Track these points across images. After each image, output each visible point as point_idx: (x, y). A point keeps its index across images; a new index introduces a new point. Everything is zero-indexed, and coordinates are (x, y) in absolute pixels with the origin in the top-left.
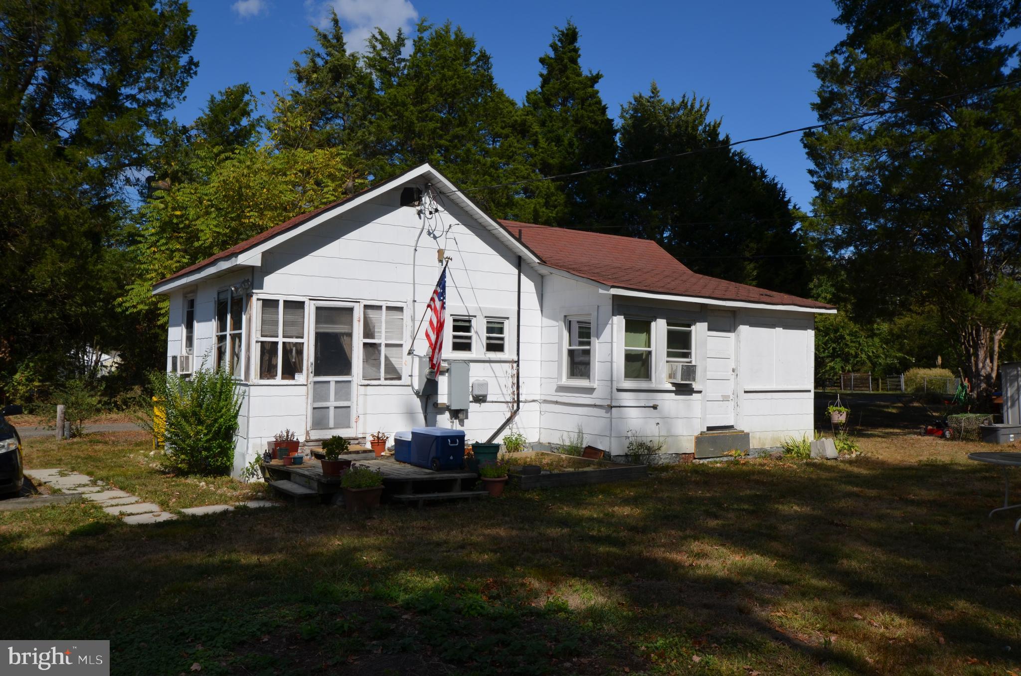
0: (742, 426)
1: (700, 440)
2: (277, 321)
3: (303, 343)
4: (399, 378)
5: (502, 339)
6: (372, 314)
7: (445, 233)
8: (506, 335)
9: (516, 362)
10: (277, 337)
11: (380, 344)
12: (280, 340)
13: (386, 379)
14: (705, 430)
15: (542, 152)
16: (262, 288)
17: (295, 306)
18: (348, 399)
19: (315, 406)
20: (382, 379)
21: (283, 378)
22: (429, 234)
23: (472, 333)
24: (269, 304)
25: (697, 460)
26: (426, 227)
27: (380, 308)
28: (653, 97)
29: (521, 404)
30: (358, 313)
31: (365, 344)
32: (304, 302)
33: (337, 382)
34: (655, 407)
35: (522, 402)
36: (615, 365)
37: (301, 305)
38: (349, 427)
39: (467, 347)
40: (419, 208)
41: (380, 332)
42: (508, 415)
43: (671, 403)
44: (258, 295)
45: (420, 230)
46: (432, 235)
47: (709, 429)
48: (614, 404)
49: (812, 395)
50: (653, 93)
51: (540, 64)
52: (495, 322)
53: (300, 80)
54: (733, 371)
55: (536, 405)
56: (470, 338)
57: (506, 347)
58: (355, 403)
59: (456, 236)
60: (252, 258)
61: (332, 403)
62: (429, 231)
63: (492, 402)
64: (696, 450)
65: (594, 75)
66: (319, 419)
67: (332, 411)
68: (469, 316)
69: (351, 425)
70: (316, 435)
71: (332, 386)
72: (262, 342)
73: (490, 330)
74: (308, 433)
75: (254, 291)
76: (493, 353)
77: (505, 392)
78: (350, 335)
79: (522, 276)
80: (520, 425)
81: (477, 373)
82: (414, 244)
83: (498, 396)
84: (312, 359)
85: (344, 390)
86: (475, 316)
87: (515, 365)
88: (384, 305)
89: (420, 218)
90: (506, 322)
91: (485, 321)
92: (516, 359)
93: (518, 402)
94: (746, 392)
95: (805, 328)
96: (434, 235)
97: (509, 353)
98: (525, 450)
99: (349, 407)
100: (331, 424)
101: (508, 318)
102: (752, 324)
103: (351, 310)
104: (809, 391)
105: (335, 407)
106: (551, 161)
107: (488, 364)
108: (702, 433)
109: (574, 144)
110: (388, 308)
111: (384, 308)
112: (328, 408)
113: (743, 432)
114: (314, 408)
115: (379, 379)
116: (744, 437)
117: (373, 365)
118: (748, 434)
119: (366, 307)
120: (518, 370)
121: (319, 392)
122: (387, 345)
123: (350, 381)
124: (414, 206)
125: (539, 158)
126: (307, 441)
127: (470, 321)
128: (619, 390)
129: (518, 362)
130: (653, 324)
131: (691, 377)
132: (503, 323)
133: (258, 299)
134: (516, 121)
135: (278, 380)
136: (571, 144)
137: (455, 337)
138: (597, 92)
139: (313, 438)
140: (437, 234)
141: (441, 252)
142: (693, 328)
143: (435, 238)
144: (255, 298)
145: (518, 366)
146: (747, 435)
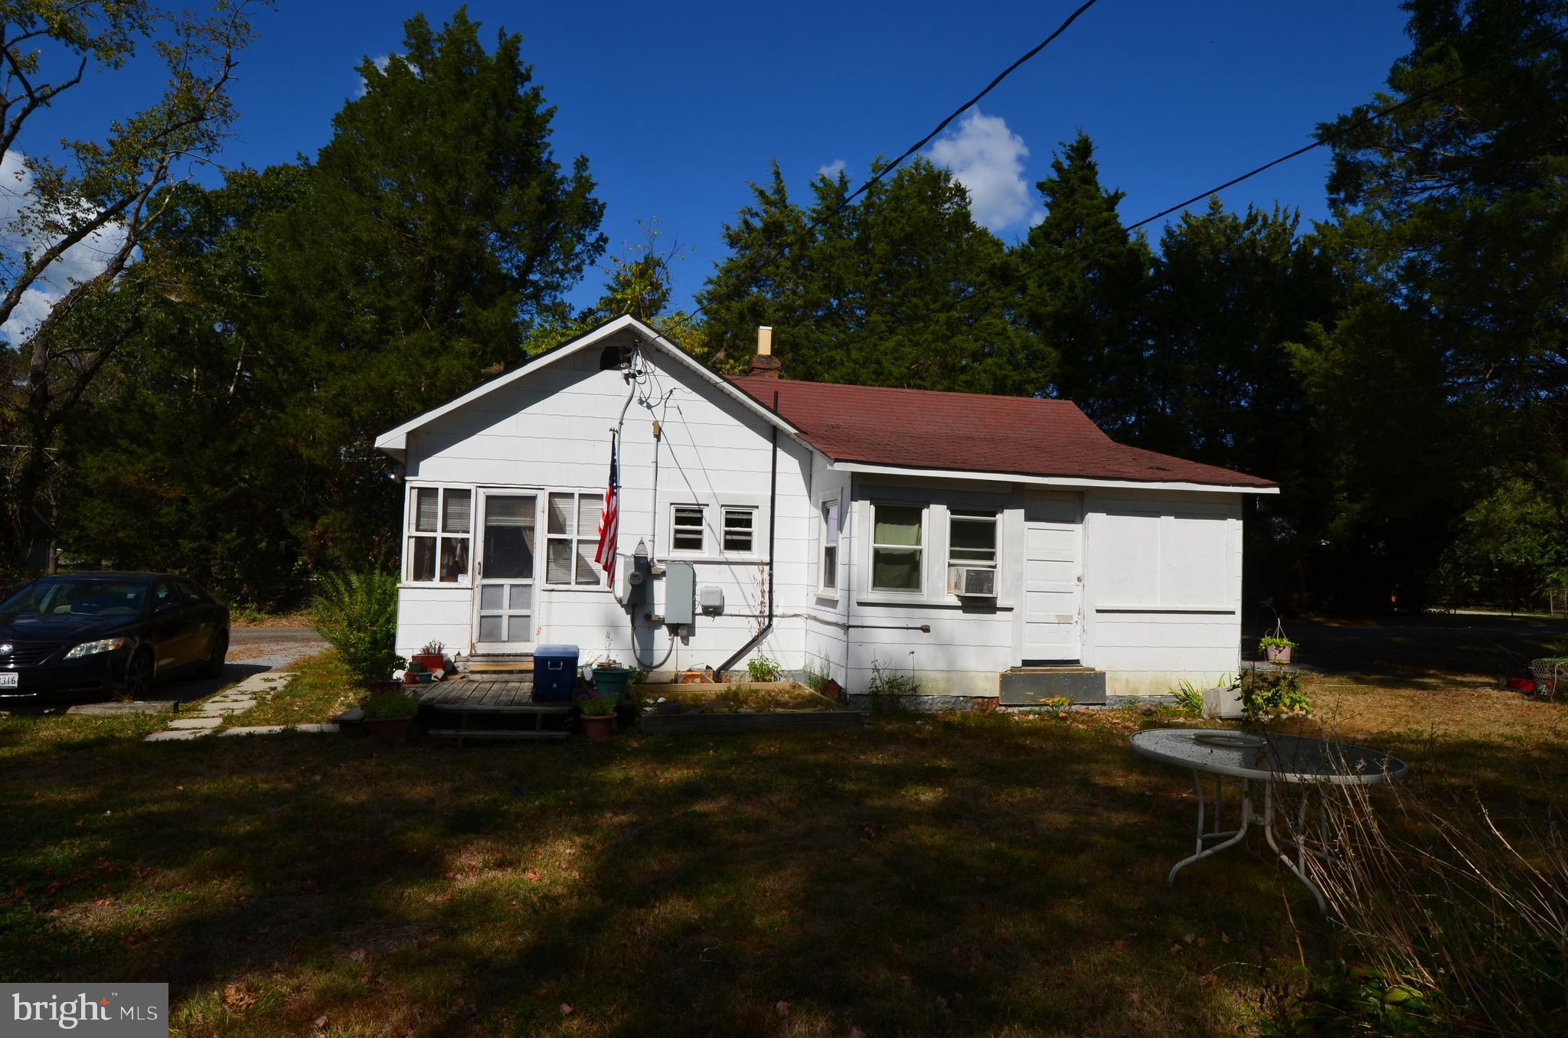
0: (1092, 661)
1: (1008, 680)
2: (436, 513)
3: (468, 539)
4: (597, 583)
5: (749, 534)
6: (561, 503)
7: (663, 401)
8: (755, 528)
9: (766, 564)
10: (436, 531)
11: (571, 541)
12: (439, 535)
13: (577, 583)
14: (1019, 664)
15: (1030, 301)
16: (417, 475)
17: (458, 496)
18: (528, 606)
19: (483, 614)
20: (573, 583)
21: (442, 579)
22: (641, 402)
23: (704, 527)
24: (426, 494)
25: (1003, 708)
26: (637, 394)
27: (571, 495)
28: (1212, 215)
29: (775, 620)
30: (542, 503)
31: (550, 540)
32: (470, 491)
33: (512, 586)
34: (926, 629)
35: (776, 616)
36: (854, 569)
37: (465, 494)
38: (528, 640)
39: (696, 544)
40: (626, 371)
41: (572, 525)
42: (755, 633)
43: (956, 624)
44: (412, 483)
45: (627, 399)
46: (645, 404)
47: (1026, 663)
48: (851, 623)
49: (1238, 618)
50: (1212, 208)
51: (1039, 191)
52: (739, 513)
53: (732, 245)
54: (1079, 580)
55: (799, 622)
56: (700, 532)
57: (755, 544)
58: (537, 611)
59: (680, 403)
60: (393, 439)
61: (505, 611)
62: (640, 399)
63: (731, 615)
64: (1001, 693)
65: (1112, 194)
66: (488, 629)
67: (505, 621)
68: (698, 504)
69: (532, 638)
70: (483, 648)
71: (506, 590)
72: (417, 538)
73: (729, 522)
74: (473, 646)
75: (407, 478)
76: (736, 552)
77: (751, 602)
78: (532, 529)
79: (779, 451)
80: (774, 646)
81: (709, 579)
82: (619, 416)
83: (739, 608)
84: (480, 558)
85: (522, 596)
86: (708, 505)
87: (767, 568)
88: (576, 492)
89: (628, 383)
90: (755, 512)
91: (724, 510)
92: (767, 560)
93: (771, 616)
94: (1098, 611)
95: (1223, 516)
96: (648, 404)
97: (759, 551)
98: (782, 679)
99: (529, 616)
100: (505, 636)
101: (757, 507)
102: (1111, 512)
103: (533, 499)
104: (1233, 613)
105: (510, 617)
106: (1042, 310)
107: (726, 567)
108: (1013, 669)
109: (1075, 286)
110: (582, 496)
111: (576, 496)
112: (501, 616)
113: (1093, 670)
114: (482, 617)
115: (570, 583)
116: (1096, 680)
117: (563, 566)
118: (1103, 675)
119: (552, 495)
120: (771, 576)
121: (488, 596)
122: (579, 542)
123: (530, 585)
124: (620, 369)
125: (1026, 308)
126: (472, 656)
127: (701, 512)
128: (860, 604)
129: (771, 564)
130: (925, 512)
131: (985, 587)
132: (751, 513)
133: (412, 488)
134: (994, 265)
135: (436, 582)
136: (1072, 287)
137: (677, 531)
138: (1117, 216)
139: (479, 652)
140: (652, 402)
141: (656, 424)
142: (999, 517)
143: (649, 407)
144: (408, 486)
145: (771, 569)
146: (1101, 676)
